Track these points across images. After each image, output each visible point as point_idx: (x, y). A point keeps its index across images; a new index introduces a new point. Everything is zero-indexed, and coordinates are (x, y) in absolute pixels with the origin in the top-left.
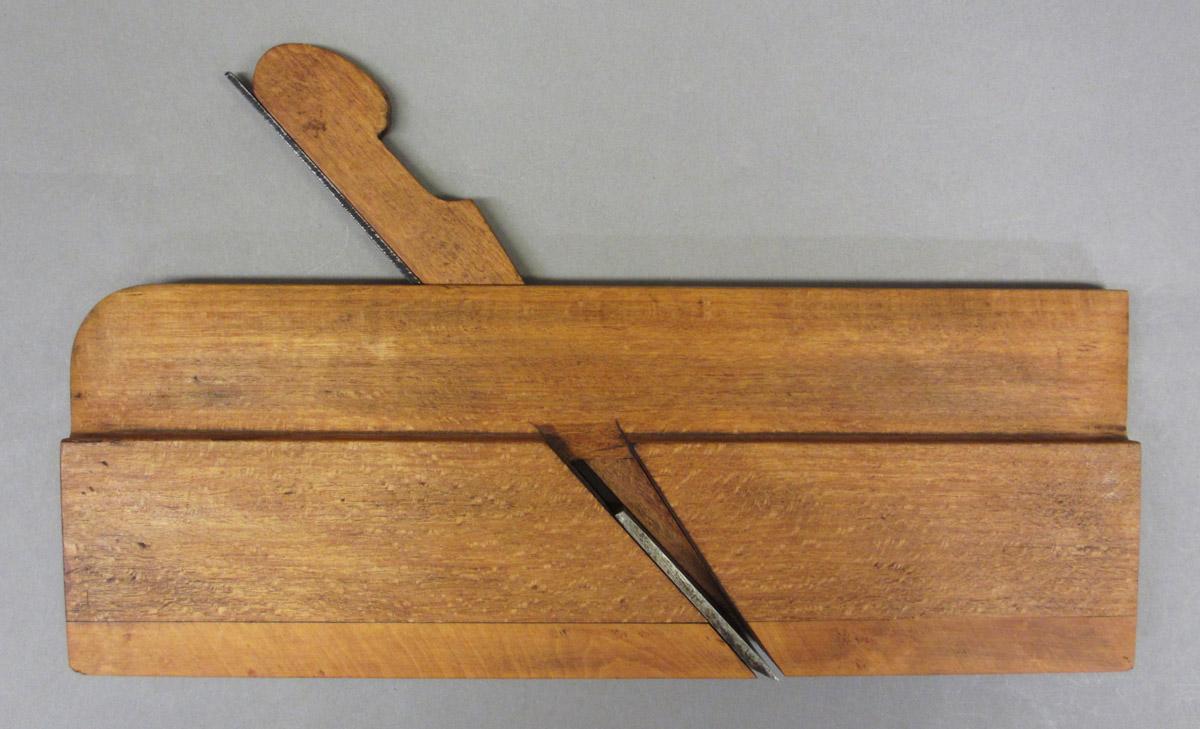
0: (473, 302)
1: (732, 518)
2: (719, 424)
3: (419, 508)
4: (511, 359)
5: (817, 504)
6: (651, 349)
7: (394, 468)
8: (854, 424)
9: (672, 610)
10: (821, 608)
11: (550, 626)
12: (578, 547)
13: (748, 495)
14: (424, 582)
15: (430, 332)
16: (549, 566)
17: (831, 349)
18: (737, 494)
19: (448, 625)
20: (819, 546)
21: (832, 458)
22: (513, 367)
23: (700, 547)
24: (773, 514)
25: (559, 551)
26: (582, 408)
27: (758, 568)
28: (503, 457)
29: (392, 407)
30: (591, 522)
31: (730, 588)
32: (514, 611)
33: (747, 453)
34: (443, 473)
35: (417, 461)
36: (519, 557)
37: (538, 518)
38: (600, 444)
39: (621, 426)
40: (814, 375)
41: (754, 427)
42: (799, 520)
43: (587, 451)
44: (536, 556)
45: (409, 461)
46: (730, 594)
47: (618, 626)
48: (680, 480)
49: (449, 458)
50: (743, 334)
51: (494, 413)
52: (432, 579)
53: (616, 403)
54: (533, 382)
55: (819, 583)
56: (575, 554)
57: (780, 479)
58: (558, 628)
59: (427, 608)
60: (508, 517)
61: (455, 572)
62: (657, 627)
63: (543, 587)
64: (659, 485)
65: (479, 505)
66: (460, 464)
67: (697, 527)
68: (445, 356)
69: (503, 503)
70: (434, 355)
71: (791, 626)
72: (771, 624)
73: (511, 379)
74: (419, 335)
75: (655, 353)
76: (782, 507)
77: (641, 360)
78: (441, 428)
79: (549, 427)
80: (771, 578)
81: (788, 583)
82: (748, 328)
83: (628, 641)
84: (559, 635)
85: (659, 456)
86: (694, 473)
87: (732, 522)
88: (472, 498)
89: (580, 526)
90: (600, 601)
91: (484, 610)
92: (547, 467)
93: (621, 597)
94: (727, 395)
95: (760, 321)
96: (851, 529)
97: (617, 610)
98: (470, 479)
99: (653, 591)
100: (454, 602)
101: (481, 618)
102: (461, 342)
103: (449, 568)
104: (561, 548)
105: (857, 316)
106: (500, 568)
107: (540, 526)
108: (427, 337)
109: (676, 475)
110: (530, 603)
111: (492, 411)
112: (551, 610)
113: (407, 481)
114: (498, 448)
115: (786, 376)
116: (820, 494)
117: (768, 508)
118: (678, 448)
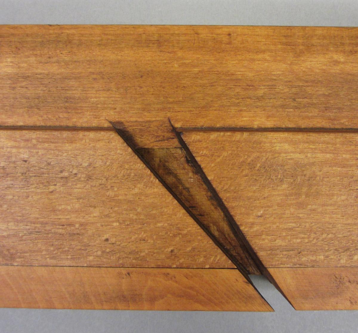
0: (68, 35)
1: (254, 188)
2: (244, 120)
3: (22, 180)
4: (93, 73)
5: (318, 178)
6: (194, 66)
7: (5, 149)
8: (342, 122)
9: (210, 258)
10: (322, 257)
11: (118, 270)
12: (139, 210)
13: (266, 171)
14: (25, 235)
15: (36, 55)
16: (118, 224)
17: (324, 67)
18: (258, 170)
19: (43, 269)
20: (320, 210)
21: (328, 143)
22: (95, 79)
23: (230, 210)
24: (285, 186)
25: (125, 212)
26: (144, 110)
27: (275, 226)
28: (84, 141)
29: (8, 108)
30: (149, 191)
31: (253, 242)
32: (91, 258)
33: (264, 140)
34: (40, 153)
35: (22, 144)
36: (96, 217)
37: (109, 187)
38: (157, 136)
39: (172, 123)
40: (312, 86)
41: (269, 124)
42: (304, 190)
43: (148, 142)
44: (107, 216)
45: (17, 144)
46: (253, 246)
47: (169, 270)
48: (215, 160)
49: (44, 142)
50: (260, 56)
51: (80, 113)
52: (31, 233)
53: (169, 106)
54: (108, 90)
55: (321, 238)
56: (136, 215)
57: (289, 159)
58: (124, 271)
59: (28, 254)
60: (87, 187)
61: (48, 228)
62: (198, 270)
63: (113, 240)
64: (199, 163)
65: (66, 178)
66: (53, 146)
67: (228, 195)
68: (46, 72)
69: (84, 176)
70: (39, 71)
71: (299, 271)
72: (284, 269)
73: (93, 88)
74: (29, 57)
75: (196, 70)
76: (292, 180)
77: (186, 75)
78: (43, 124)
79: (120, 123)
80: (284, 234)
81: (297, 238)
82: (264, 52)
83: (176, 282)
84: (125, 276)
85: (200, 141)
86: (225, 154)
87: (254, 192)
88: (61, 172)
89: (141, 194)
90: (156, 251)
91: (69, 257)
92: (116, 149)
93: (172, 248)
94: (249, 100)
95: (272, 47)
96: (343, 198)
97: (168, 258)
98: (60, 158)
99: (195, 244)
100: (47, 250)
101: (67, 263)
102: (58, 62)
103: (44, 224)
104: (127, 210)
105: (343, 44)
106: (81, 225)
107: (111, 193)
108: (34, 58)
109: (212, 155)
110: (103, 252)
111: (80, 111)
112: (119, 258)
113: (13, 159)
114: (81, 134)
115: (292, 87)
116: (320, 171)
117: (281, 181)
118: (214, 136)
